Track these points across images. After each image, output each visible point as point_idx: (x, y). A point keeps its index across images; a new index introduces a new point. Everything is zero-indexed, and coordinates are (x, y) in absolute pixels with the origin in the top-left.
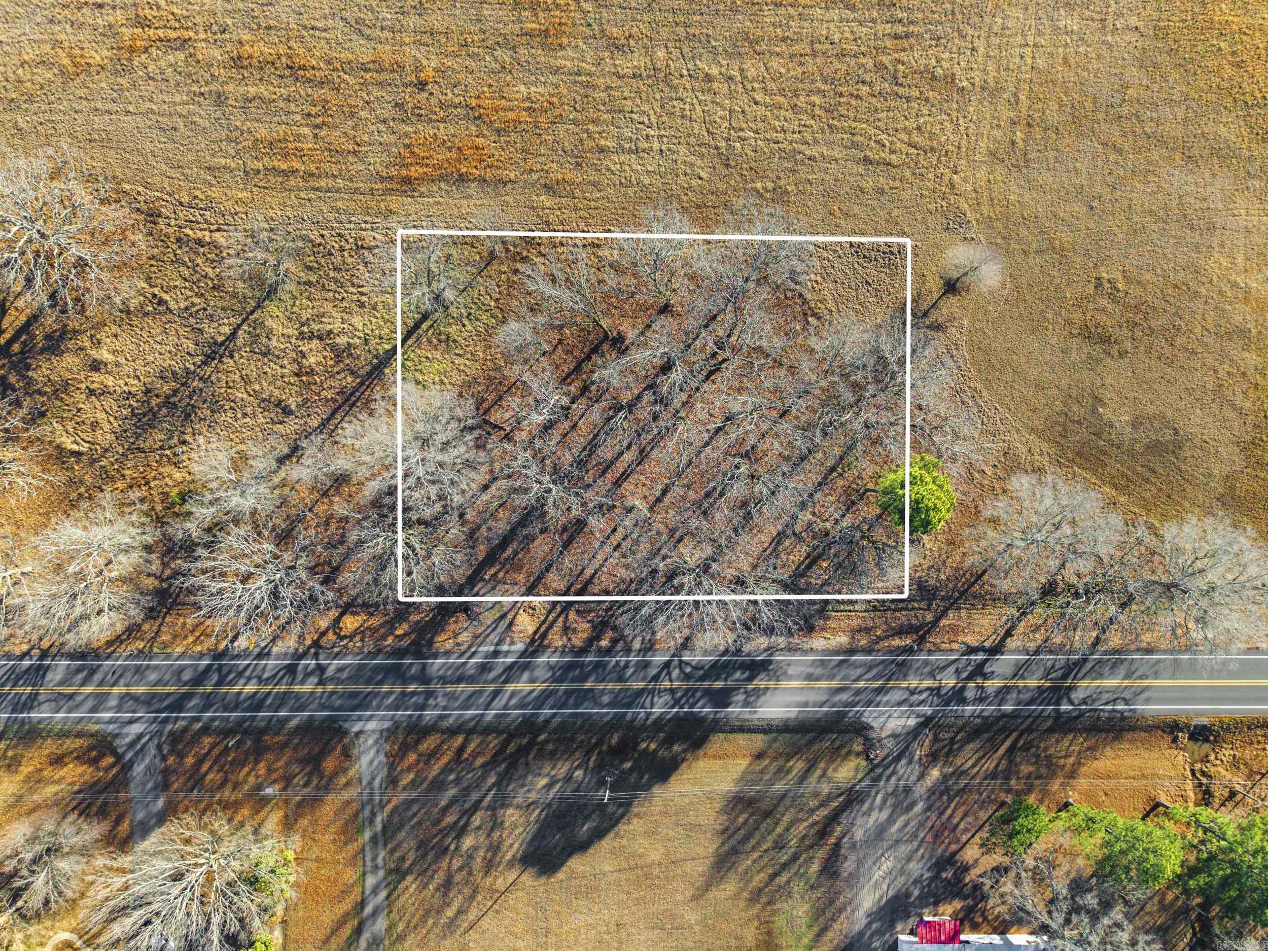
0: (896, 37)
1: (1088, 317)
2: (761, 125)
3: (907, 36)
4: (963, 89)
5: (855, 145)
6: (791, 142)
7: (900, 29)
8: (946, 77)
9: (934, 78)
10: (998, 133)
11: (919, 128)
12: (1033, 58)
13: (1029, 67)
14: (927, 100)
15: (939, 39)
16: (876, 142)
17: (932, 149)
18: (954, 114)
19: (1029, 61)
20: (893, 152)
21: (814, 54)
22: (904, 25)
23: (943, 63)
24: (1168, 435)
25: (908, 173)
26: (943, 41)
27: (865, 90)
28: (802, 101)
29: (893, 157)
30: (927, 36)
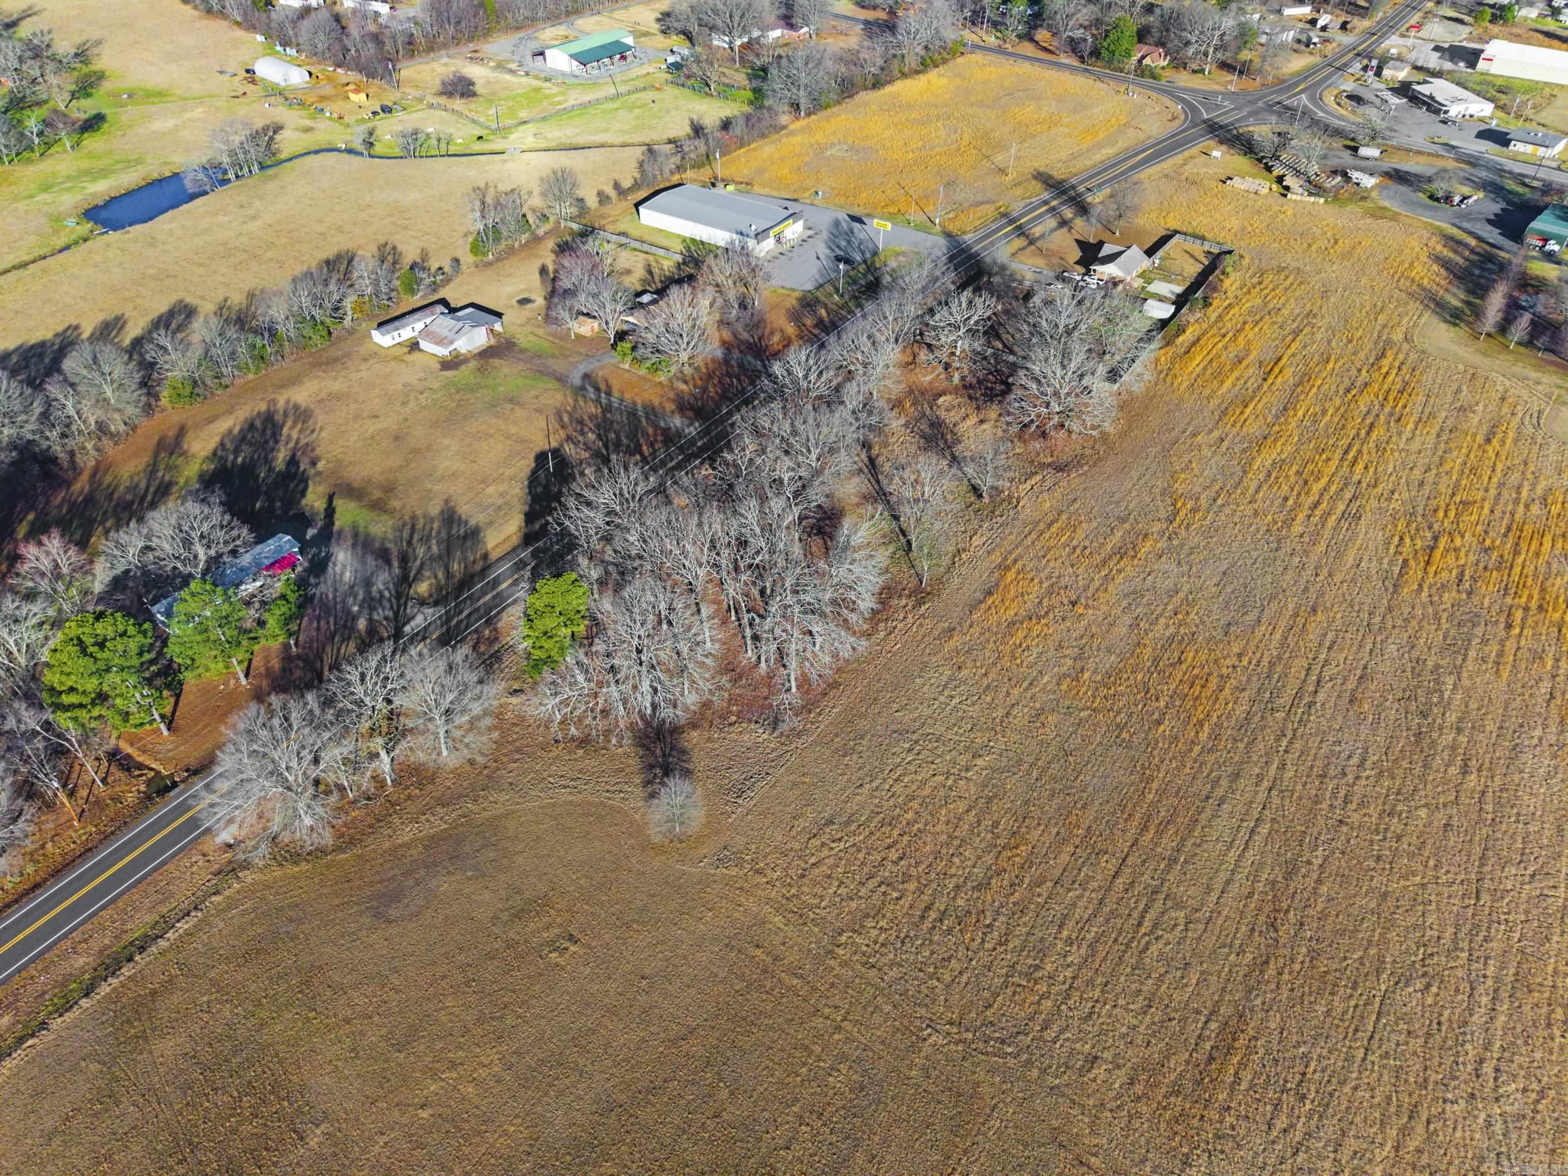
0: (928, 908)
1: (552, 911)
2: (912, 768)
3: (923, 917)
4: (840, 934)
5: (848, 822)
6: (884, 780)
7: (933, 915)
8: (862, 927)
9: (867, 916)
10: (777, 940)
11: (829, 877)
12: (827, 1018)
13: (820, 1007)
14: (852, 899)
15: (903, 942)
16: (840, 840)
17: (803, 876)
18: (823, 913)
19: (827, 1011)
20: (823, 845)
21: (951, 837)
22: (935, 920)
23: (876, 932)
24: (393, 913)
25: (797, 846)
26: (899, 945)
27: (893, 855)
28: (915, 805)
29: (818, 843)
30: (912, 934)
